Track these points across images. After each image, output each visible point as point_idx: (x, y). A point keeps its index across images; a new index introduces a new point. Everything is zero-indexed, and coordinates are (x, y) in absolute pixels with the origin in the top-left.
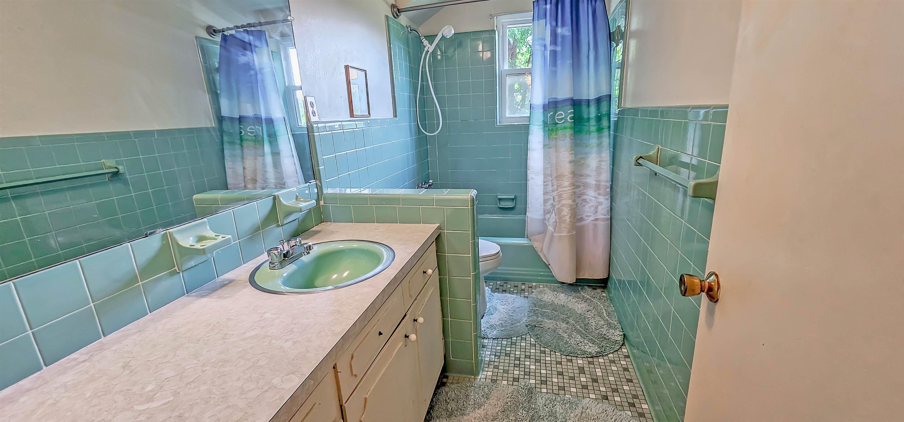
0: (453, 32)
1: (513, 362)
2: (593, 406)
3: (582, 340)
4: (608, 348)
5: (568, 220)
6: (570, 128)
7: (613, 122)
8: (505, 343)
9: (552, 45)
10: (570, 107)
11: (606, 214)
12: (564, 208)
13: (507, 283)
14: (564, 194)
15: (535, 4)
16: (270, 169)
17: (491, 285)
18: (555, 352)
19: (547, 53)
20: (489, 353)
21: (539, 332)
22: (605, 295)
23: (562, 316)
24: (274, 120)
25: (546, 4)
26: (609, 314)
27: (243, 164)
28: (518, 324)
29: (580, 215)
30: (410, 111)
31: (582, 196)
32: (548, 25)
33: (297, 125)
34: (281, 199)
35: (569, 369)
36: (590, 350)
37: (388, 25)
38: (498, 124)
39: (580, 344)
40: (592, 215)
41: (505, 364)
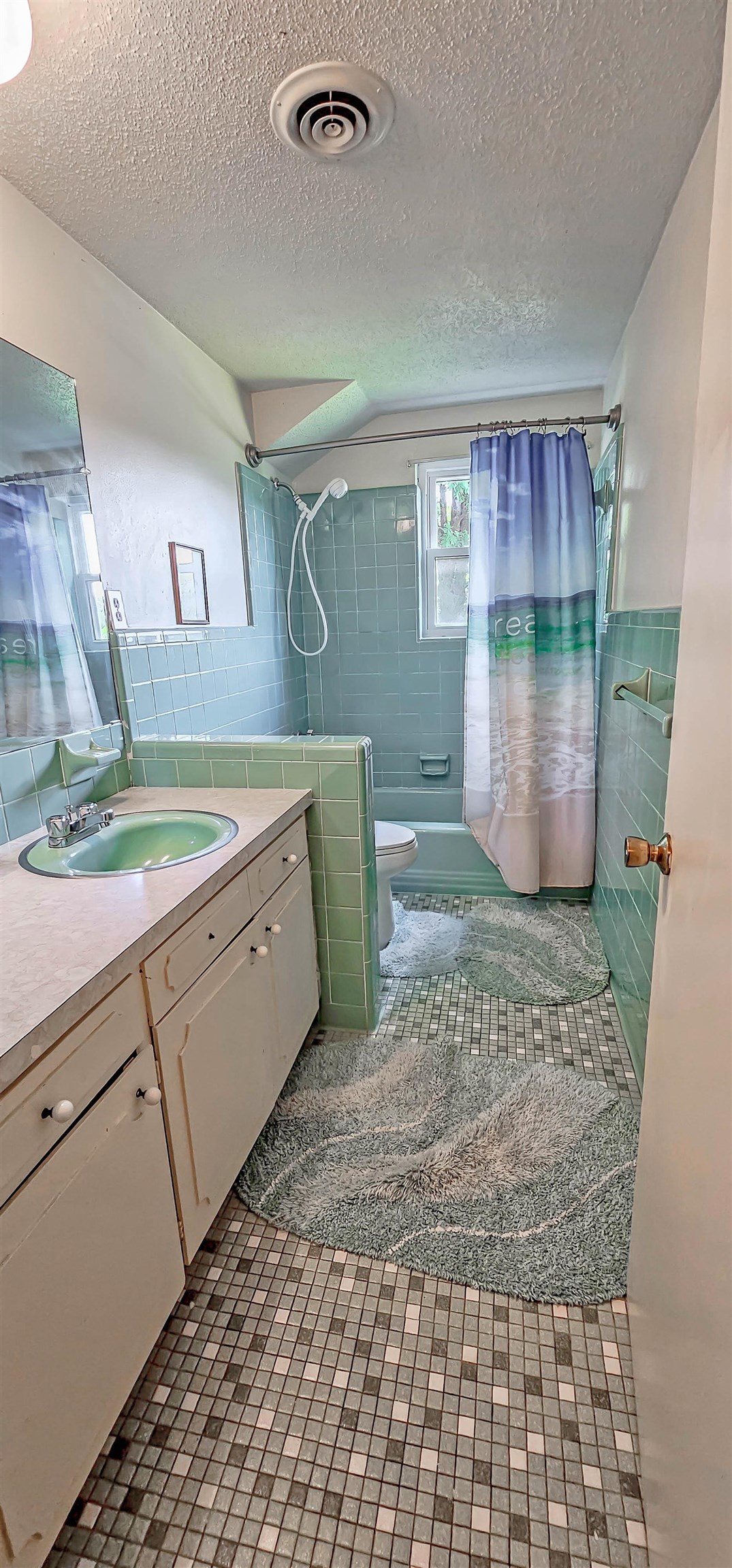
0: (346, 489)
1: (430, 1011)
2: (548, 1073)
3: (542, 980)
4: (582, 992)
5: (527, 792)
6: (529, 644)
7: (600, 635)
8: (421, 984)
9: (500, 511)
10: (529, 610)
11: (588, 783)
12: (520, 773)
13: (431, 896)
14: (519, 749)
15: (474, 446)
16: (49, 709)
17: (405, 899)
18: (498, 997)
19: (493, 523)
20: (394, 998)
21: (475, 969)
22: (587, 914)
23: (514, 945)
24: (55, 630)
25: (491, 447)
26: (590, 944)
27: (5, 702)
28: (442, 957)
29: (545, 784)
30: (276, 615)
31: (551, 754)
32: (495, 480)
33: (94, 639)
34: (67, 746)
35: (516, 1021)
36: (553, 995)
37: (241, 477)
38: (421, 638)
39: (538, 986)
40: (566, 783)
41: (418, 1015)
